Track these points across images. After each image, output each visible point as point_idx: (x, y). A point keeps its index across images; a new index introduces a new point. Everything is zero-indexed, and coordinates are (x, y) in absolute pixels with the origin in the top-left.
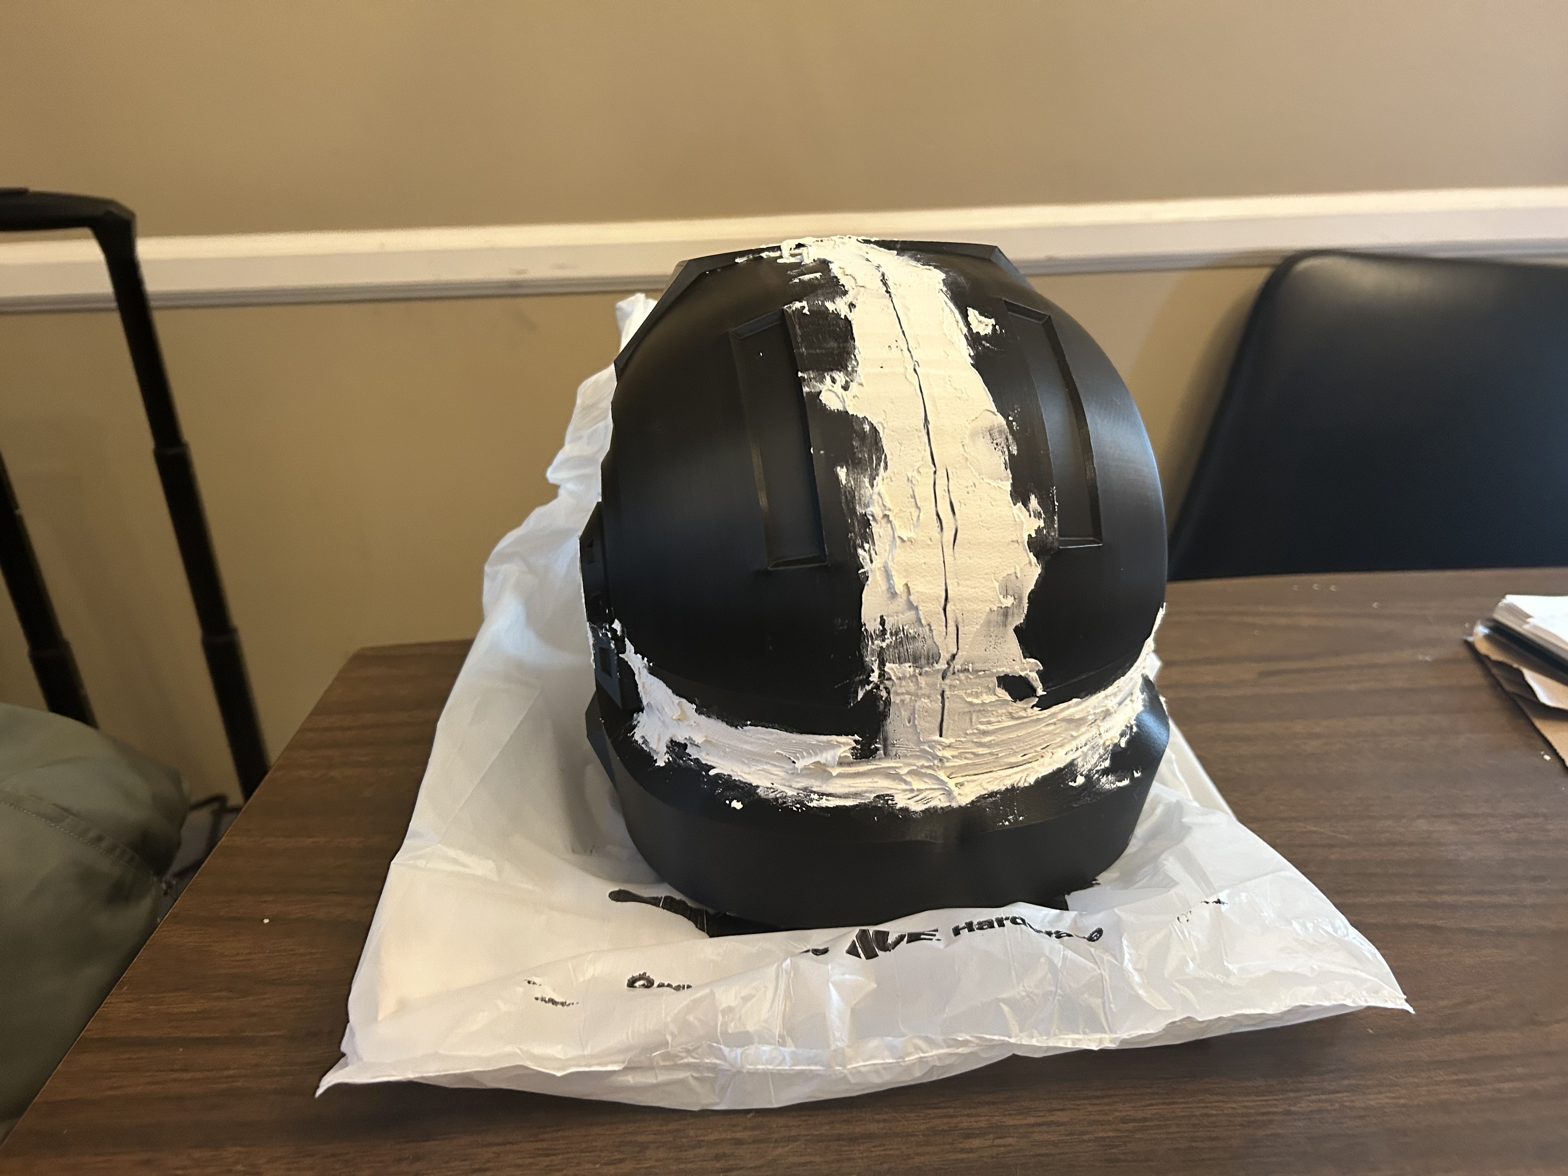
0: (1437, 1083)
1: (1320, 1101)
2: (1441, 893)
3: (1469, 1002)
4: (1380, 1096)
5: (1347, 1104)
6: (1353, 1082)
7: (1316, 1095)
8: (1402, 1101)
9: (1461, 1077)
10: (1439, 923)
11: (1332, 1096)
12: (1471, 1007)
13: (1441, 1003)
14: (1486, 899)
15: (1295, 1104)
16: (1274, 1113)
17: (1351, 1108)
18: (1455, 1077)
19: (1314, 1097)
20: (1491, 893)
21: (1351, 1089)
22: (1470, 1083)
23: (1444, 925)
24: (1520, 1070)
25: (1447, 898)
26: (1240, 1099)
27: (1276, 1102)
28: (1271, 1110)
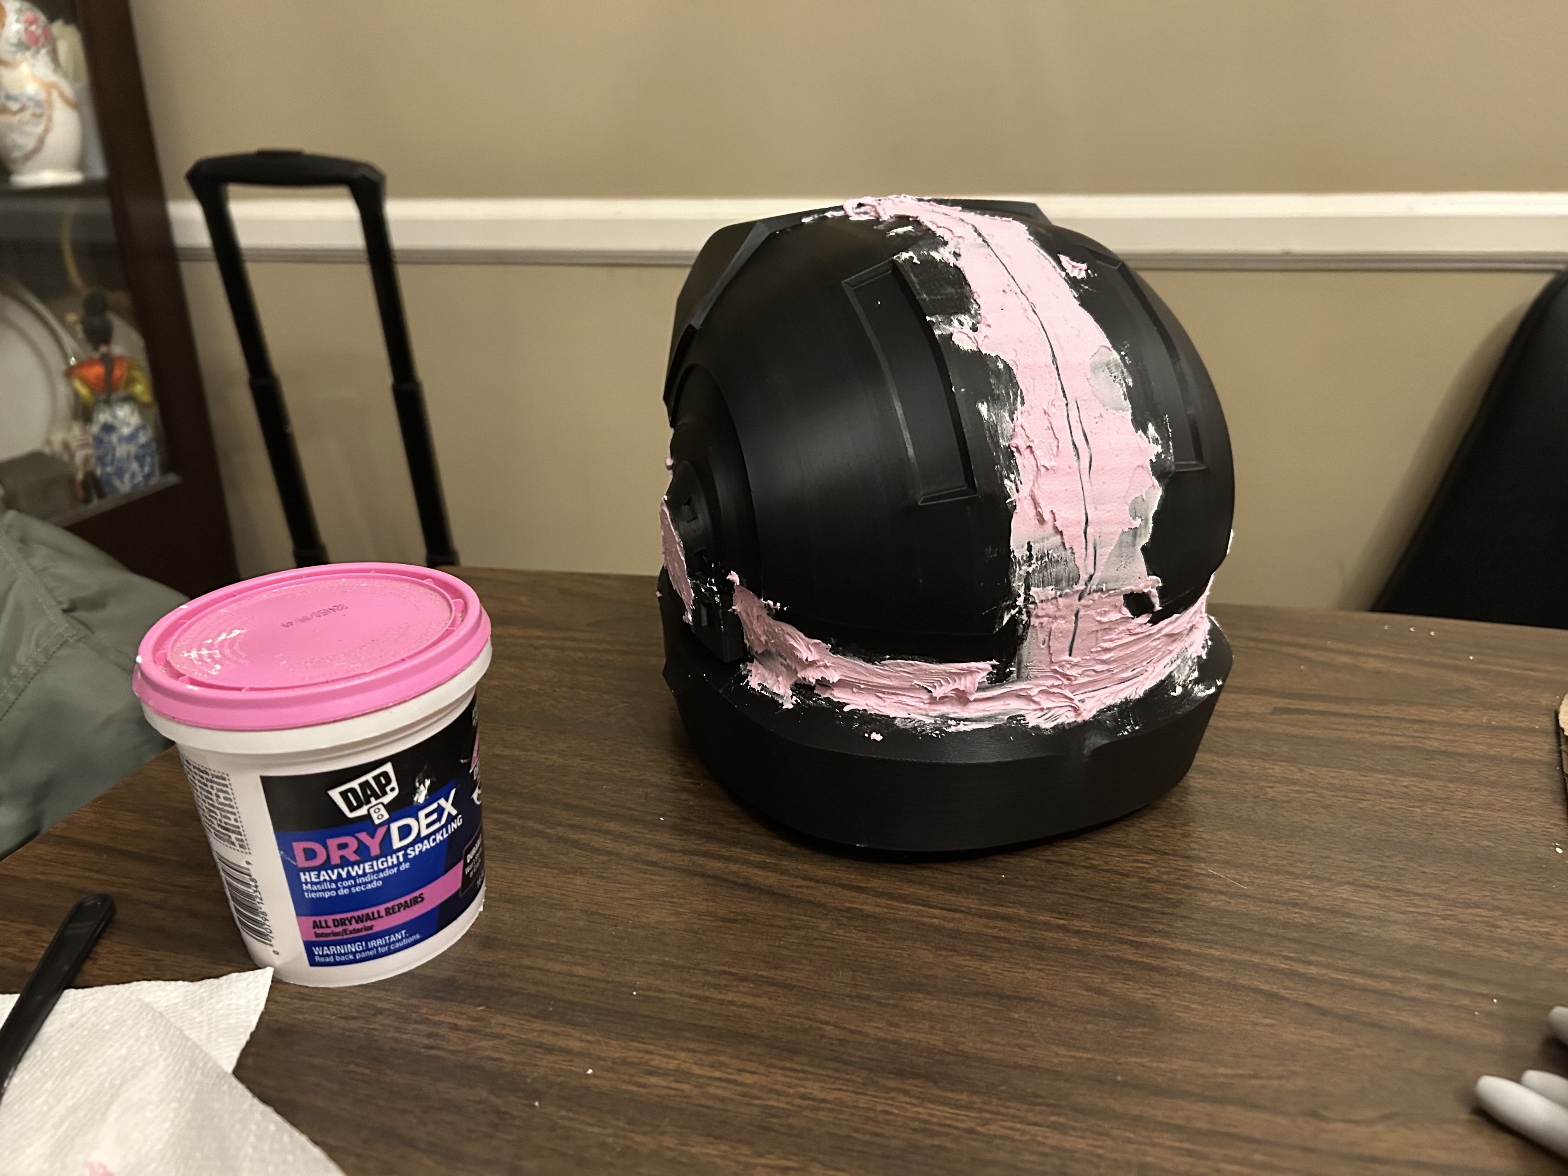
0: (1153, 1145)
1: (1012, 1129)
2: (1310, 963)
3: (1255, 1076)
4: (1079, 1140)
5: (1039, 1139)
6: (1061, 1120)
7: (1013, 1122)
8: (1100, 1151)
9: (1186, 1145)
10: (1283, 992)
11: (1029, 1128)
12: (1253, 1082)
13: (1221, 1070)
14: (1359, 980)
15: (983, 1125)
16: (955, 1128)
17: (1039, 1144)
18: (1177, 1144)
19: (1009, 1124)
20: (1372, 976)
21: (1055, 1127)
22: (1190, 1153)
23: (1287, 996)
24: (1258, 1157)
25: (1313, 970)
26: (931, 1106)
27: (965, 1118)
28: (955, 1124)
